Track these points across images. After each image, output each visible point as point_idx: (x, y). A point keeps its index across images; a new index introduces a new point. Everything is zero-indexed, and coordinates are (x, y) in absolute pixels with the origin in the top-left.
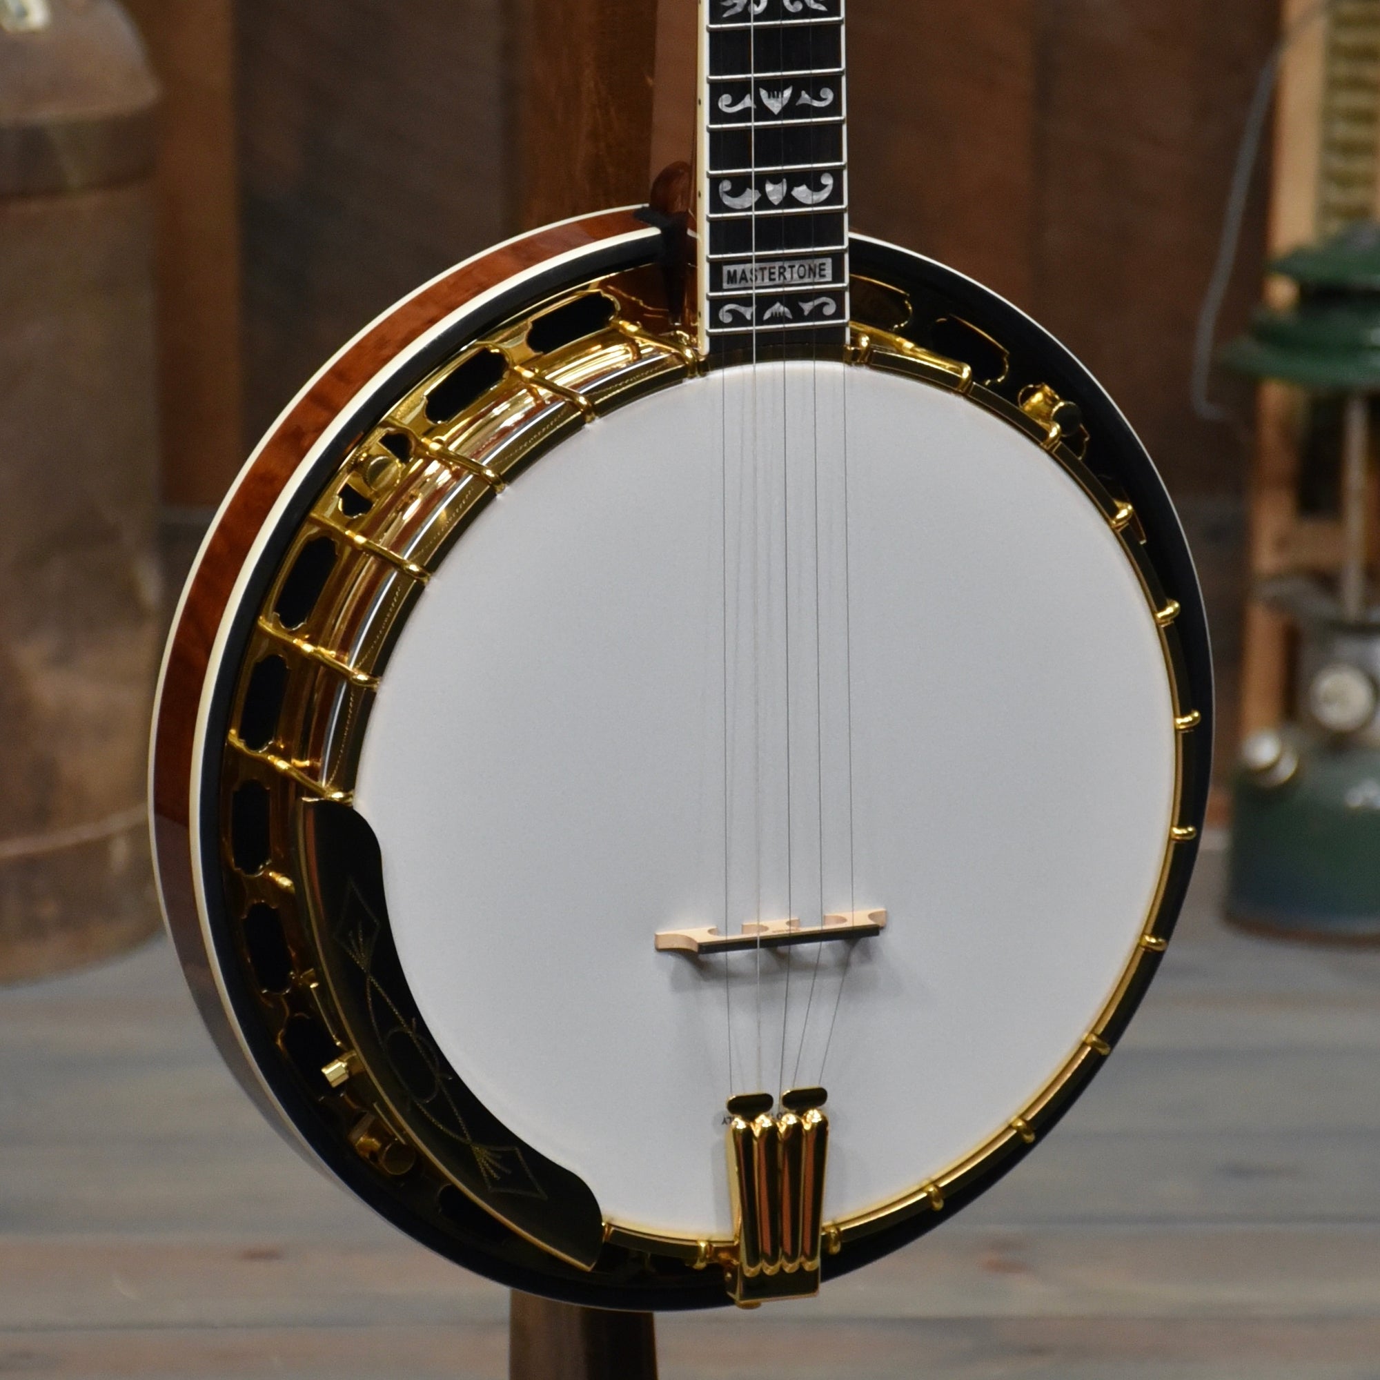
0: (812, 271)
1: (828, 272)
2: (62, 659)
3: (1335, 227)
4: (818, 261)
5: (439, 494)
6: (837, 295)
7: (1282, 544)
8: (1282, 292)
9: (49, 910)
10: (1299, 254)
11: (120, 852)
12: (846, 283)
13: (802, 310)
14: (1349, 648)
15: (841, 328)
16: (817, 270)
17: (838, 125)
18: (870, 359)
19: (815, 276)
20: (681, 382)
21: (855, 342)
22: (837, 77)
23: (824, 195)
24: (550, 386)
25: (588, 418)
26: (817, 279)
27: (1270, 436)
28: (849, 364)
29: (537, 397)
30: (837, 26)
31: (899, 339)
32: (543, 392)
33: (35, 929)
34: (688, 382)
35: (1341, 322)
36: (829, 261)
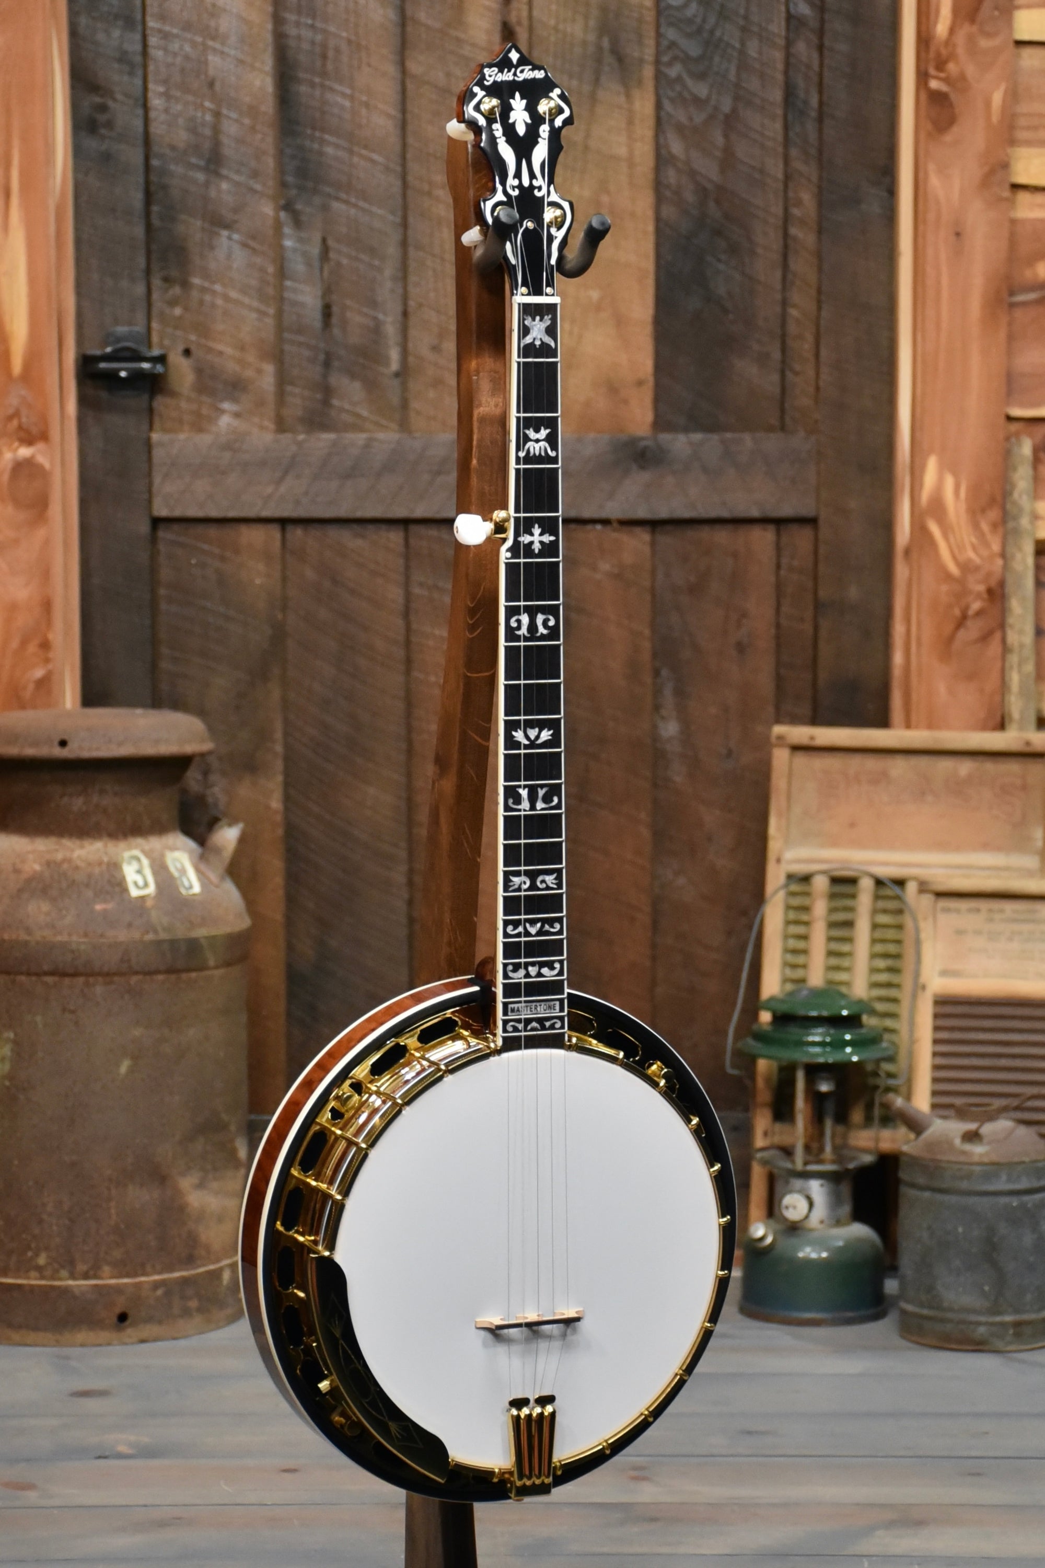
0: (550, 1007)
1: (557, 1007)
2: (201, 1186)
3: (789, 987)
4: (552, 1003)
5: (375, 1111)
6: (561, 1019)
7: (766, 1134)
8: (765, 1017)
9: (193, 1304)
10: (772, 999)
11: (226, 1276)
12: (566, 1013)
13: (545, 1026)
14: (798, 1183)
15: (563, 1034)
16: (552, 1007)
17: (562, 940)
18: (577, 1048)
19: (551, 1009)
20: (488, 1058)
21: (570, 1040)
22: (562, 918)
23: (556, 972)
24: (428, 1060)
25: (445, 1075)
26: (552, 1011)
27: (760, 1083)
28: (567, 1050)
29: (422, 1065)
30: (561, 894)
31: (590, 1039)
32: (425, 1063)
33: (186, 1313)
34: (492, 1059)
35: (794, 1031)
36: (558, 1003)
